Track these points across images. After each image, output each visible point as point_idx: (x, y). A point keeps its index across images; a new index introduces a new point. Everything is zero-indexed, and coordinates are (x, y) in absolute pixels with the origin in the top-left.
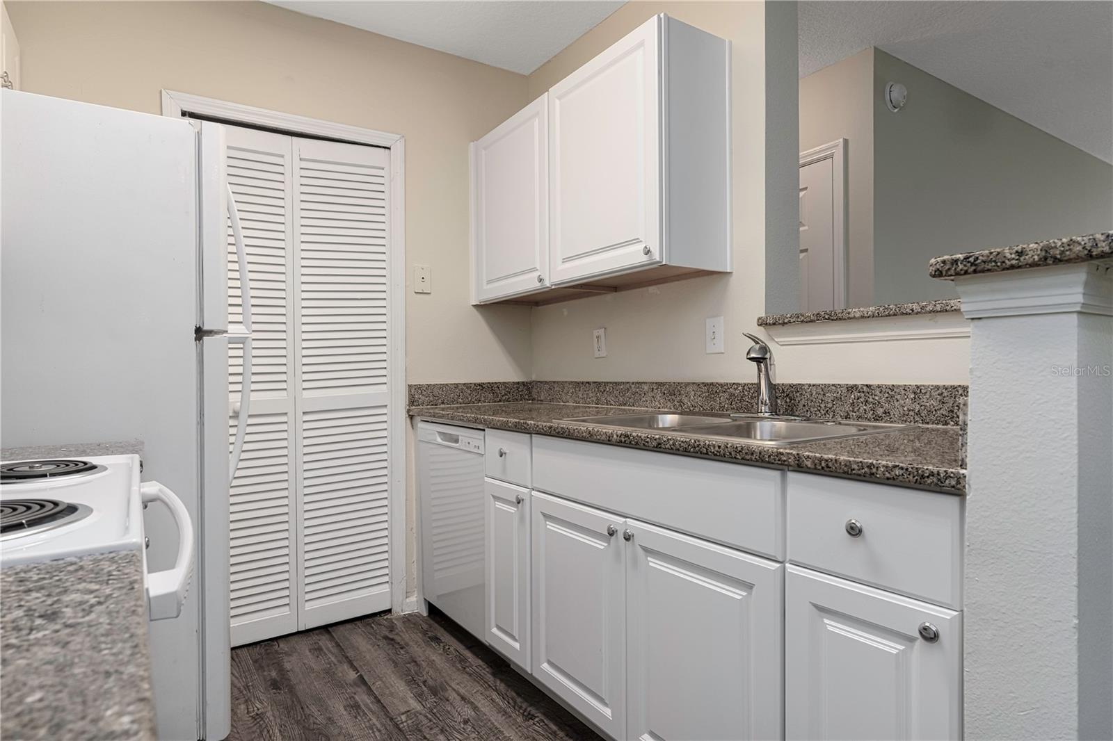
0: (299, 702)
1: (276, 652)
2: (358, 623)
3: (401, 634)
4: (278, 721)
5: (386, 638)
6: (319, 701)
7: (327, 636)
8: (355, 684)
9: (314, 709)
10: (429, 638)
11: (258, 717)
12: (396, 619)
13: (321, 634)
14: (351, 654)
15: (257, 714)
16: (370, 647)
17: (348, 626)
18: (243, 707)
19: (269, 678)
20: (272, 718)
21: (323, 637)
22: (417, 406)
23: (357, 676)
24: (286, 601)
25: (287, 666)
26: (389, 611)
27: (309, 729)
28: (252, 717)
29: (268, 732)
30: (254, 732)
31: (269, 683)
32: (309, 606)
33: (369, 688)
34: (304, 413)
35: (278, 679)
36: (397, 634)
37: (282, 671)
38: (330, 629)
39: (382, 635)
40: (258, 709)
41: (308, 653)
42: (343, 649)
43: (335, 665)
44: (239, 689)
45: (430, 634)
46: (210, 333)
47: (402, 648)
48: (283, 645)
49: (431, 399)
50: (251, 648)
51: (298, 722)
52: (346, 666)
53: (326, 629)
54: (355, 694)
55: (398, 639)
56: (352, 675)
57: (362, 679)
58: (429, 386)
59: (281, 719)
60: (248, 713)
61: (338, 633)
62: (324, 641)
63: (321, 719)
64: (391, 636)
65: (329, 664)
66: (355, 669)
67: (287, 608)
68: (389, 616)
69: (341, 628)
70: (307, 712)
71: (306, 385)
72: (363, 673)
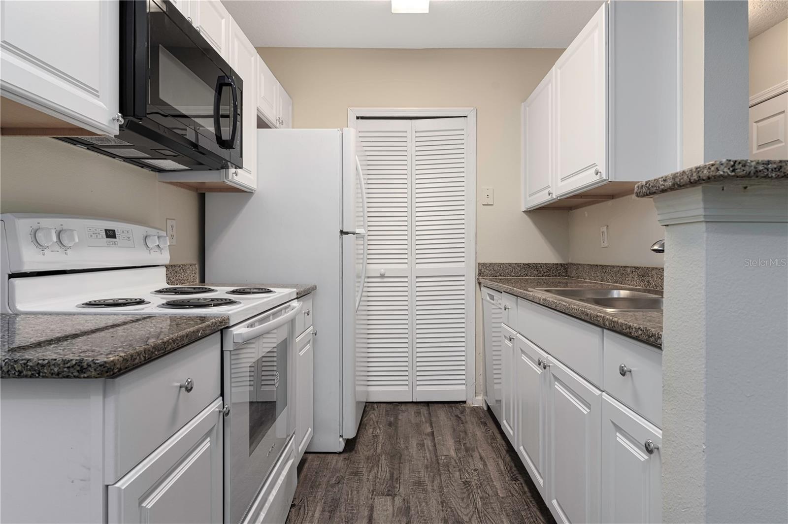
0: (397, 435)
1: (398, 409)
2: (446, 405)
3: (466, 416)
4: (384, 441)
5: (457, 416)
6: (406, 438)
7: (427, 408)
8: (428, 435)
9: (402, 440)
10: (481, 422)
11: (377, 436)
12: (468, 408)
13: (424, 406)
14: (434, 419)
16: (445, 418)
17: (440, 405)
18: (371, 430)
19: (389, 420)
20: (381, 439)
21: (424, 408)
22: (482, 276)
23: (431, 431)
24: (406, 383)
25: (400, 417)
26: (465, 402)
27: (395, 448)
28: (373, 436)
29: (377, 444)
31: (388, 423)
32: (419, 388)
33: (434, 439)
34: (416, 277)
35: (393, 422)
36: (464, 416)
37: (396, 418)
38: (430, 404)
39: (456, 414)
40: (377, 433)
41: (413, 413)
42: (431, 416)
43: (423, 422)
44: (374, 422)
45: (483, 420)
46: (347, 233)
47: (462, 423)
48: (403, 407)
49: (492, 272)
50: (388, 404)
51: (391, 444)
52: (428, 425)
53: (428, 403)
54: (425, 439)
55: (463, 418)
56: (429, 430)
57: (433, 432)
58: (491, 264)
59: (385, 441)
60: (372, 433)
61: (432, 407)
62: (424, 410)
63: (403, 446)
64: (460, 416)
65: (420, 421)
66: (432, 427)
67: (407, 387)
68: (464, 405)
69: (436, 405)
70: (398, 441)
71: (418, 261)
72: (435, 431)
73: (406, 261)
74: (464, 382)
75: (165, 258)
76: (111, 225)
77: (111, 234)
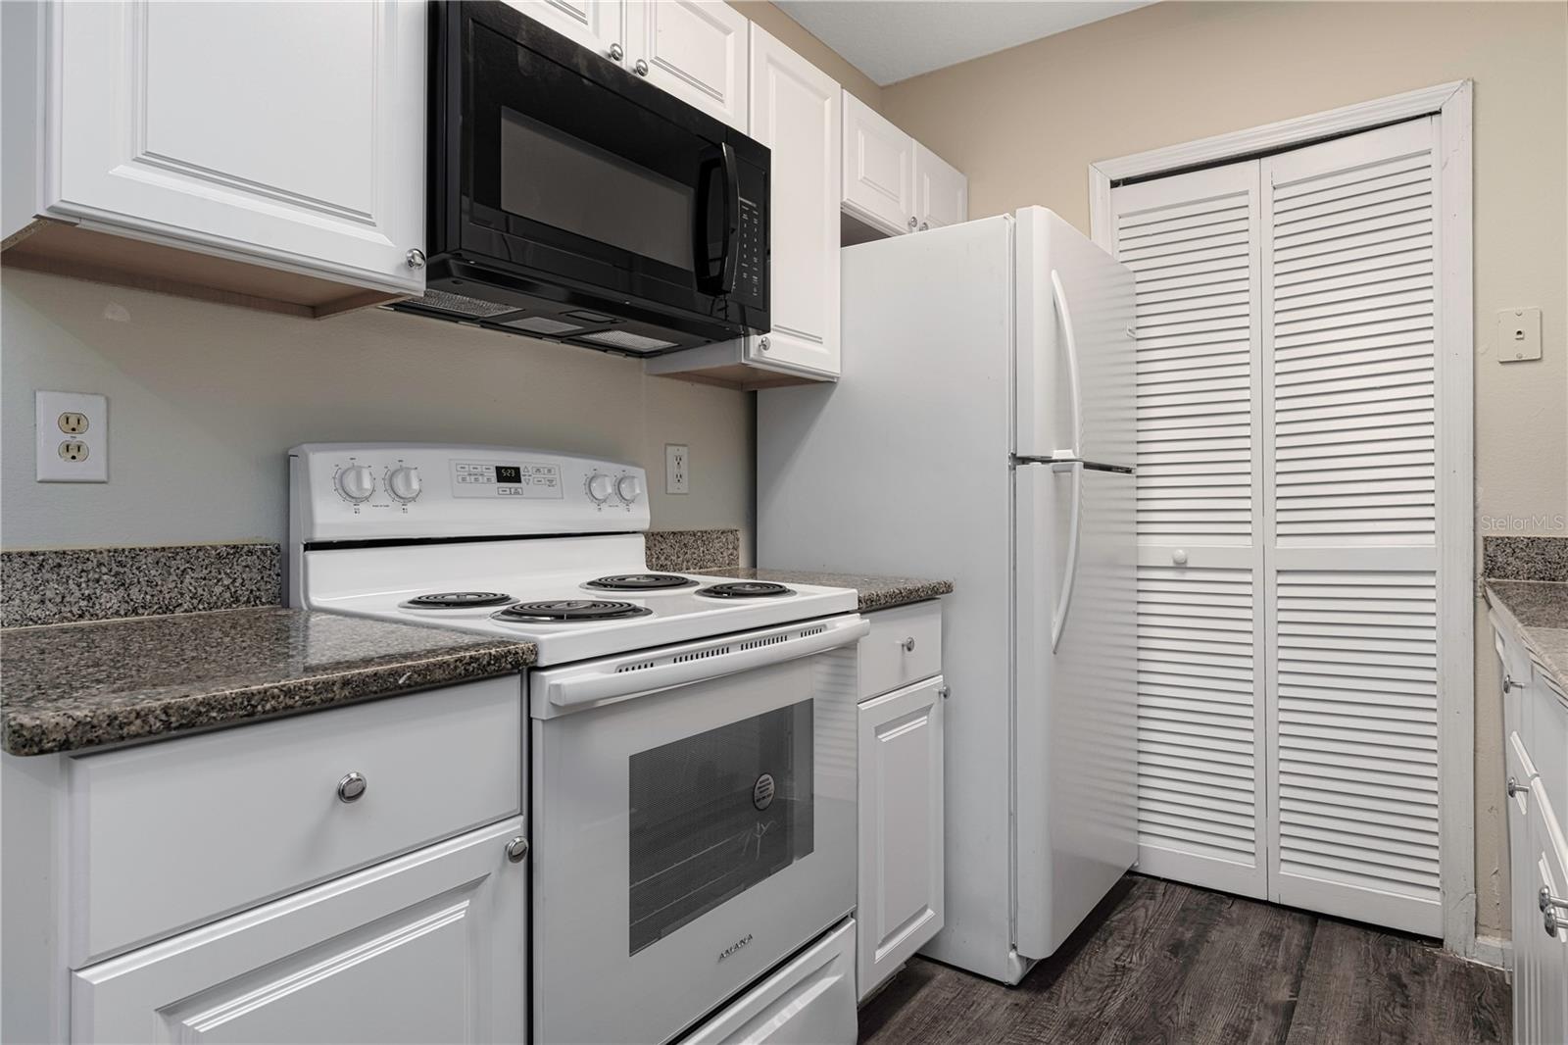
0: (1181, 983)
1: (1220, 913)
2: (1373, 936)
3: (1428, 987)
4: (1136, 988)
5: (1395, 978)
6: (1204, 999)
7: (1306, 928)
8: (1274, 1009)
9: (1188, 1002)
10: (1475, 1019)
11: (1124, 970)
12: (1445, 961)
13: (1301, 921)
14: (1313, 968)
15: (1124, 967)
16: (1352, 975)
17: (1353, 931)
18: (1119, 949)
19: (1178, 936)
20: (1133, 981)
21: (1299, 927)
22: (1500, 577)
23: (1288, 999)
24: (1250, 848)
25: (1214, 935)
26: (1438, 942)
27: (1155, 1019)
28: (1116, 966)
29: (1114, 991)
30: (1100, 982)
31: (1172, 942)
32: (1286, 870)
33: (1287, 1027)
34: (1278, 571)
35: (1186, 944)
36: (1422, 984)
37: (1201, 937)
38: (1320, 921)
39: (1394, 970)
40: (1130, 962)
41: (1256, 935)
42: (1307, 957)
43: (1274, 968)
44: (1136, 929)
45: (1484, 1015)
47: (1403, 1006)
48: (1236, 909)
49: (1540, 566)
50: (1195, 892)
51: (1153, 1004)
52: (1286, 979)
53: (1315, 918)
54: (1259, 1019)
55: (1414, 989)
56: (1283, 995)
57: (1290, 1009)
58: (1533, 540)
59: (1141, 988)
60: (1117, 959)
61: (1322, 931)
62: (1294, 934)
63: (1182, 1019)
64: (1405, 980)
65: (1268, 963)
66: (1296, 988)
67: (1251, 859)
68: (1436, 951)
69: (1339, 928)
70: (1177, 1000)
71: (1281, 529)
72: (1301, 1002)
73: (1247, 528)
74: (1435, 882)
75: (640, 517)
76: (508, 459)
77: (509, 475)
